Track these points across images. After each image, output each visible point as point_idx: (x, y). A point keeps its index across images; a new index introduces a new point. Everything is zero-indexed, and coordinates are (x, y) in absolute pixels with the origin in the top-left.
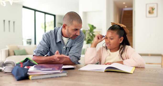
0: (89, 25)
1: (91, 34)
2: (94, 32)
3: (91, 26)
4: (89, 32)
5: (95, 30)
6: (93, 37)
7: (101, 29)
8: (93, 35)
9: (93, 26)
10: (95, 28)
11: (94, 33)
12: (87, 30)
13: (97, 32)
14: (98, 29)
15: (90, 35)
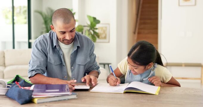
0: (89, 17)
1: (92, 32)
2: (96, 29)
3: (92, 20)
4: (89, 28)
5: (98, 26)
6: (95, 36)
7: (109, 24)
8: (95, 32)
9: (95, 18)
10: (98, 22)
11: (97, 31)
12: (86, 25)
13: (102, 28)
14: (103, 24)
15: (90, 34)
